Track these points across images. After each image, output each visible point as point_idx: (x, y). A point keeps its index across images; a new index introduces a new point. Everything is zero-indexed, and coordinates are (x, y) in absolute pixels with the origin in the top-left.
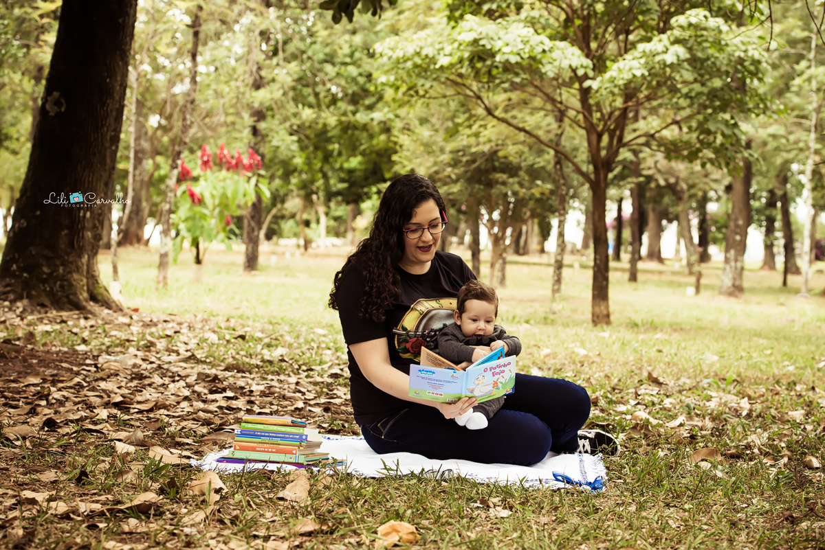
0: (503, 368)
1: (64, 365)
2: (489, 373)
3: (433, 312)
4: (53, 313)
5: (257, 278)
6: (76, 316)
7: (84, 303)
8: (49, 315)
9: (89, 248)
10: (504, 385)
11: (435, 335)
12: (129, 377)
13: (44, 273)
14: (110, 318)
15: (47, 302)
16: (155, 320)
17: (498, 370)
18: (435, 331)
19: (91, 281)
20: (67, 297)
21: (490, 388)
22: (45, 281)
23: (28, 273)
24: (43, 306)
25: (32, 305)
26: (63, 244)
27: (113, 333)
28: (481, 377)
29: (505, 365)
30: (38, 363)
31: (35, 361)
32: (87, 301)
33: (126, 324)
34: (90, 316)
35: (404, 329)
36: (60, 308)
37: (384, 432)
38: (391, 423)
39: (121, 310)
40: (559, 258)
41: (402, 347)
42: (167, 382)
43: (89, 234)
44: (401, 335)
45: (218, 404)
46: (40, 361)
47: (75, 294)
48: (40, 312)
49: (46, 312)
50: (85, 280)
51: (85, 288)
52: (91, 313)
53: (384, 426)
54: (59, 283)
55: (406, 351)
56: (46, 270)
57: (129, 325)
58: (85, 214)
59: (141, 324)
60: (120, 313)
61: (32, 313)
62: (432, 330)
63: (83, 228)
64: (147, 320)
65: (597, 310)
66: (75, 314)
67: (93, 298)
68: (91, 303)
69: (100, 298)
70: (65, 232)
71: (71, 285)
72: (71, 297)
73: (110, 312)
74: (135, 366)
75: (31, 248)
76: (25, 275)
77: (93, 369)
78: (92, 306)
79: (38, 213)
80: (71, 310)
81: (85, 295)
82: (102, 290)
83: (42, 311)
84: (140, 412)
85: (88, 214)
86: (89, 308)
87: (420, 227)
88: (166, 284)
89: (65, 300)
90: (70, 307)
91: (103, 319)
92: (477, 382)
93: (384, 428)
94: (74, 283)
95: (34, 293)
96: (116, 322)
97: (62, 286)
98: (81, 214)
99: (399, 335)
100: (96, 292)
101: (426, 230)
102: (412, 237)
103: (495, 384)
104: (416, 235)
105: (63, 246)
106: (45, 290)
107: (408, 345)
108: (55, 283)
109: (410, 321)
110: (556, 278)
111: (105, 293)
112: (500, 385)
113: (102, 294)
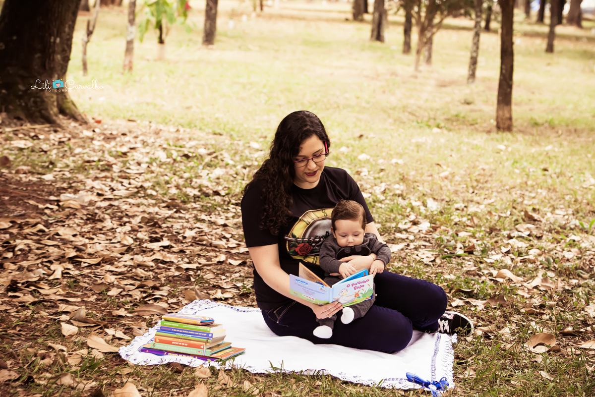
0: (362, 284)
1: (32, 202)
2: (352, 288)
3: (318, 223)
4: (28, 126)
5: (214, 53)
6: (47, 129)
7: (54, 118)
8: (24, 127)
9: (58, 68)
10: (364, 295)
11: (320, 241)
12: (85, 218)
13: (20, 90)
14: (76, 131)
15: (22, 116)
16: (114, 133)
17: (358, 285)
18: (320, 238)
19: (60, 97)
20: (40, 112)
21: (353, 297)
22: (20, 97)
23: (7, 90)
24: (19, 119)
25: (9, 118)
26: (36, 66)
27: (78, 150)
28: (344, 291)
29: (364, 282)
30: (10, 200)
31: (7, 198)
32: (56, 115)
33: (88, 138)
34: (58, 129)
35: (294, 236)
36: (34, 121)
37: (279, 318)
38: (284, 312)
39: (86, 123)
40: (474, 55)
41: (292, 250)
42: (115, 226)
43: (59, 57)
44: (292, 241)
45: (154, 257)
46: (12, 198)
47: (46, 109)
48: (16, 125)
49: (22, 125)
50: (55, 97)
51: (55, 104)
52: (60, 126)
53: (279, 313)
54: (32, 99)
55: (296, 254)
56: (21, 87)
57: (92, 139)
58: (55, 40)
59: (103, 137)
60: (84, 126)
61: (9, 125)
62: (316, 237)
63: (54, 52)
64: (108, 132)
65: (501, 113)
66: (46, 127)
67: (62, 111)
68: (61, 116)
69: (68, 111)
70: (38, 55)
71: (43, 102)
72: (43, 112)
73: (76, 124)
74: (91, 203)
75: (9, 68)
76: (4, 91)
77: (55, 208)
78: (62, 120)
79: (15, 38)
80: (43, 124)
81: (55, 110)
82: (70, 105)
83: (19, 123)
84: (90, 266)
85: (58, 40)
86: (58, 122)
87: (306, 159)
88: (131, 68)
89: (37, 114)
90: (42, 120)
91: (70, 133)
92: (341, 294)
93: (279, 315)
94: (46, 100)
95: (11, 107)
96: (81, 136)
97: (35, 102)
98: (52, 40)
99: (290, 241)
100: (64, 106)
101: (311, 161)
102: (301, 166)
103: (357, 295)
104: (303, 164)
105: (36, 67)
106: (20, 105)
107: (297, 249)
108: (29, 99)
109: (298, 230)
110: (471, 73)
111: (73, 107)
112: (360, 295)
113: (69, 108)
